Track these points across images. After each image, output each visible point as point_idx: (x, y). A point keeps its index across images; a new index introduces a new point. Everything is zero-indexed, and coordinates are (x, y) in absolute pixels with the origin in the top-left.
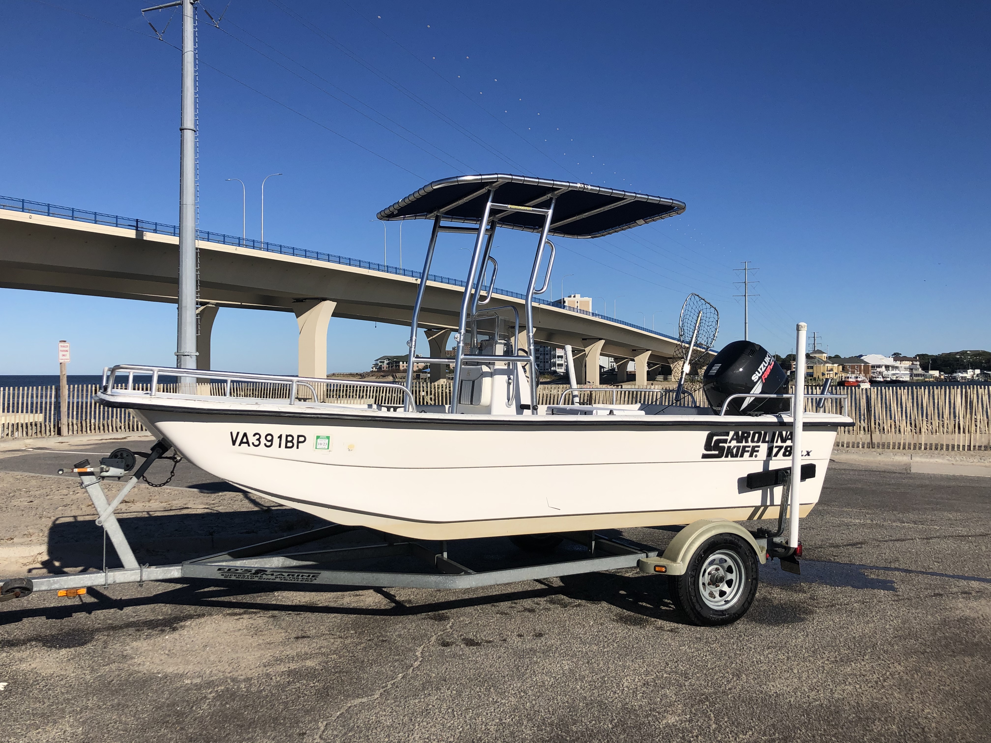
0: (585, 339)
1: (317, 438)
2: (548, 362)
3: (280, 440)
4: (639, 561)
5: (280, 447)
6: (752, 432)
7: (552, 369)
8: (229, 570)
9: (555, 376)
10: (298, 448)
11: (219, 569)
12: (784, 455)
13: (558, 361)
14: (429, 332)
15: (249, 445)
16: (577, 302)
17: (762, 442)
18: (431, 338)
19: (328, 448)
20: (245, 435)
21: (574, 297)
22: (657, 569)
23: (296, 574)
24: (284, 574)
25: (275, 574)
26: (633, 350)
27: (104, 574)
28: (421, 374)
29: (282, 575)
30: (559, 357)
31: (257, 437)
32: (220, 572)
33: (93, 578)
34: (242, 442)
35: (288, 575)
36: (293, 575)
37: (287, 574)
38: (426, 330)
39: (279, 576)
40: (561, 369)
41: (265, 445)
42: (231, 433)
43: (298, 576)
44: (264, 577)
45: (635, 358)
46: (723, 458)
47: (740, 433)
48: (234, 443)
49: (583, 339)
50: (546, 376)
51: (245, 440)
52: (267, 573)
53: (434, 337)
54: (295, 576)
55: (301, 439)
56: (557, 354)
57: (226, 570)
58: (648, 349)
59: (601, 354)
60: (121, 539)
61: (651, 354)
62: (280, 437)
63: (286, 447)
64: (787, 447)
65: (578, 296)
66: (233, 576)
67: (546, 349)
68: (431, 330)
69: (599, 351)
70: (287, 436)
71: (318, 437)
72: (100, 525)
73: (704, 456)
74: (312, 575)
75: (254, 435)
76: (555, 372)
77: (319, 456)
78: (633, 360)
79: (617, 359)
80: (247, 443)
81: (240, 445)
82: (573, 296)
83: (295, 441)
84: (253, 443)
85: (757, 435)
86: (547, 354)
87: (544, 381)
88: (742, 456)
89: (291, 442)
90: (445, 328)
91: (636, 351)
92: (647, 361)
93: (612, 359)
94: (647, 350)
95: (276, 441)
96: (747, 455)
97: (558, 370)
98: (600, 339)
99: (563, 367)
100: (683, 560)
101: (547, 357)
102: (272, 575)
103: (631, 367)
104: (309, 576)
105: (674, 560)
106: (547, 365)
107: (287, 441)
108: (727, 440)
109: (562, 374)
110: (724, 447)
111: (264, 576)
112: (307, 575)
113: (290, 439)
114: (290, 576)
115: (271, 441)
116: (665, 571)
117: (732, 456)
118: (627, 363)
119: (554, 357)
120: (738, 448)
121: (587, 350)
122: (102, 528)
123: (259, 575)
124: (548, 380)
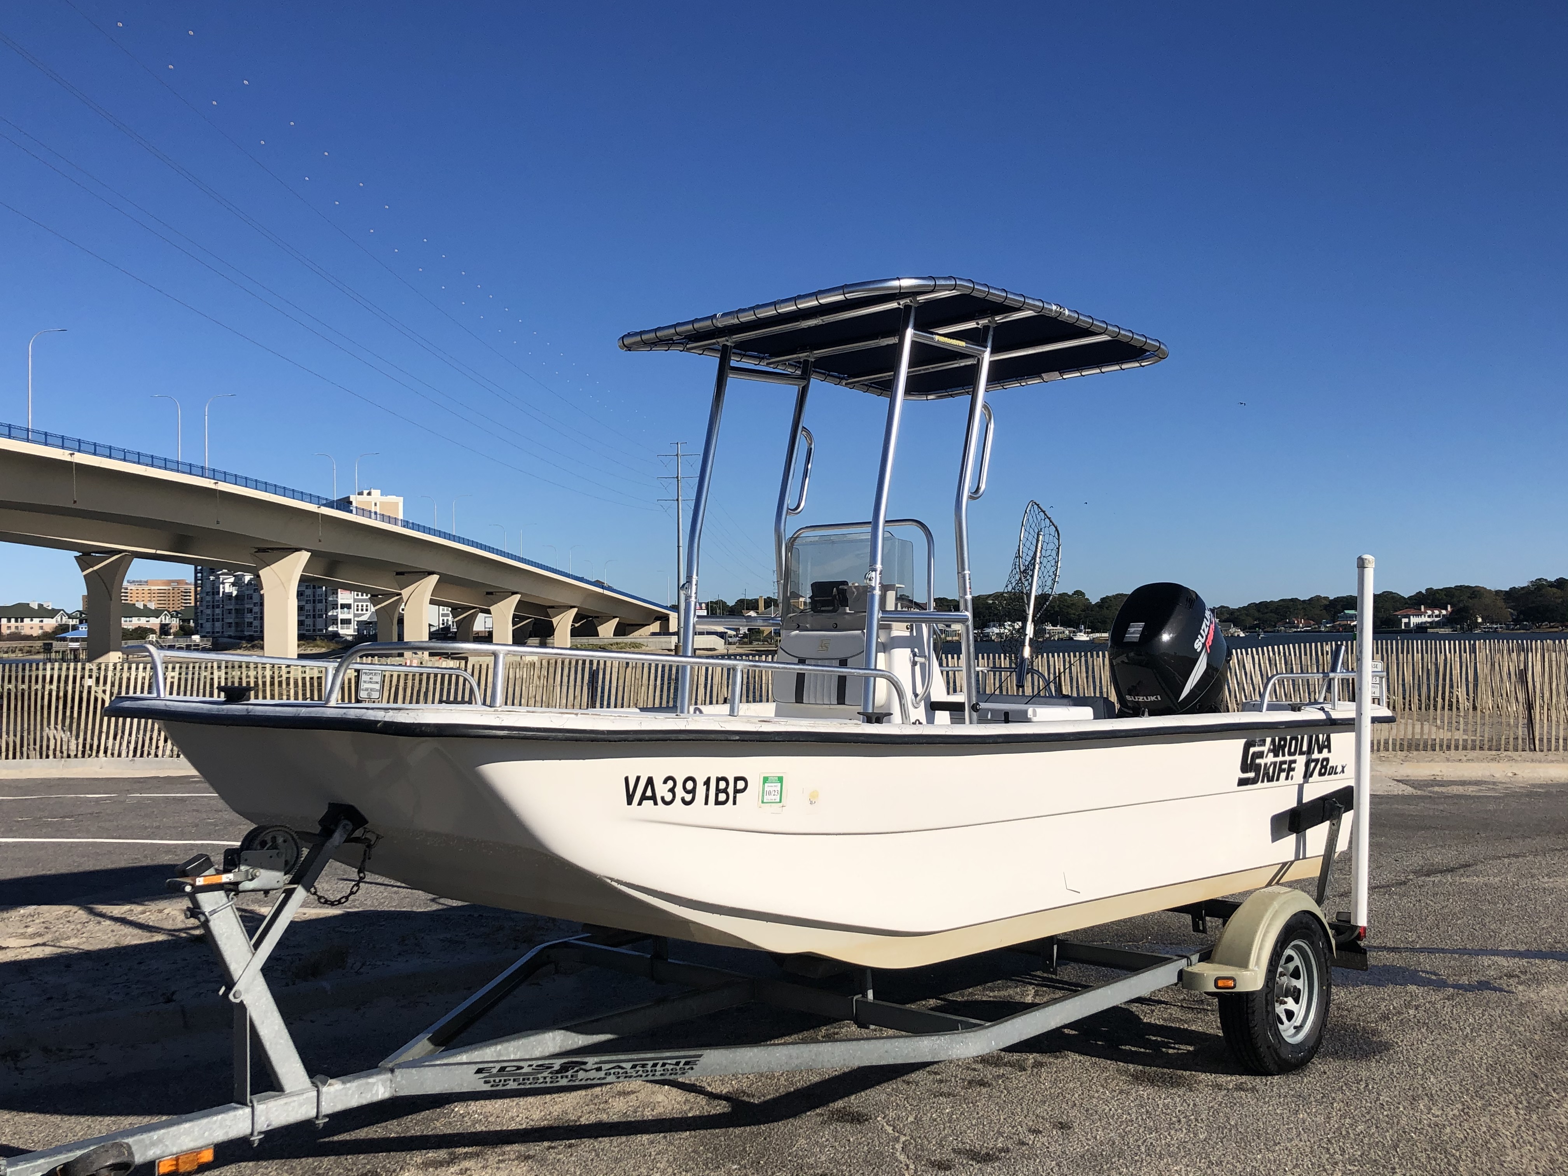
0: (402, 574)
1: (764, 782)
2: (321, 616)
3: (708, 789)
4: (1181, 973)
5: (706, 803)
6: (1288, 737)
7: (330, 629)
8: (503, 1069)
9: (337, 642)
10: (735, 803)
11: (479, 1071)
12: (1321, 774)
13: (342, 615)
14: (86, 558)
15: (656, 803)
16: (376, 504)
17: (1299, 754)
18: (91, 570)
19: (780, 802)
20: (650, 781)
21: (369, 494)
22: (1220, 983)
23: (651, 1063)
24: (623, 1065)
25: (605, 1067)
26: (488, 593)
27: (248, 1110)
28: (55, 643)
29: (620, 1067)
30: (343, 606)
31: (670, 784)
32: (482, 1075)
33: (228, 1123)
34: (644, 797)
35: (634, 1067)
36: (643, 1066)
37: (630, 1065)
38: (78, 554)
39: (612, 1071)
40: (349, 628)
41: (683, 800)
42: (627, 779)
43: (655, 1065)
44: (580, 1077)
45: (491, 608)
46: (1259, 784)
47: (1277, 739)
48: (630, 800)
49: (398, 574)
50: (319, 642)
51: (649, 793)
52: (588, 1067)
53: (96, 568)
54: (649, 1068)
55: (741, 785)
56: (340, 601)
57: (495, 1071)
58: (515, 590)
59: (432, 602)
60: (276, 1028)
61: (519, 600)
62: (707, 783)
63: (717, 803)
64: (1324, 760)
65: (376, 493)
66: (511, 1082)
67: (318, 591)
68: (89, 554)
69: (428, 597)
70: (719, 780)
71: (766, 780)
72: (238, 1001)
73: (1242, 782)
74: (683, 1061)
75: (665, 782)
76: (336, 635)
77: (768, 818)
78: (488, 612)
79: (456, 610)
80: (653, 798)
81: (640, 804)
82: (366, 492)
83: (731, 790)
84: (663, 798)
85: (1294, 742)
86: (320, 601)
87: (314, 651)
88: (1278, 780)
89: (725, 791)
90: (120, 551)
91: (493, 595)
92: (512, 612)
93: (447, 610)
94: (514, 593)
95: (701, 790)
96: (1283, 775)
97: (341, 632)
98: (431, 573)
99: (352, 626)
100: (1257, 963)
101: (319, 606)
102: (599, 1069)
103: (480, 624)
104: (678, 1064)
105: (1243, 964)
106: (320, 623)
107: (718, 791)
108: (1262, 753)
109: (350, 638)
110: (1260, 765)
111: (581, 1075)
112: (674, 1061)
113: (722, 785)
114: (638, 1068)
115: (693, 791)
116: (1234, 987)
117: (1268, 781)
118: (472, 618)
119: (335, 606)
120: (1275, 764)
121: (405, 593)
122: (242, 1006)
123: (569, 1073)
124: (323, 650)
